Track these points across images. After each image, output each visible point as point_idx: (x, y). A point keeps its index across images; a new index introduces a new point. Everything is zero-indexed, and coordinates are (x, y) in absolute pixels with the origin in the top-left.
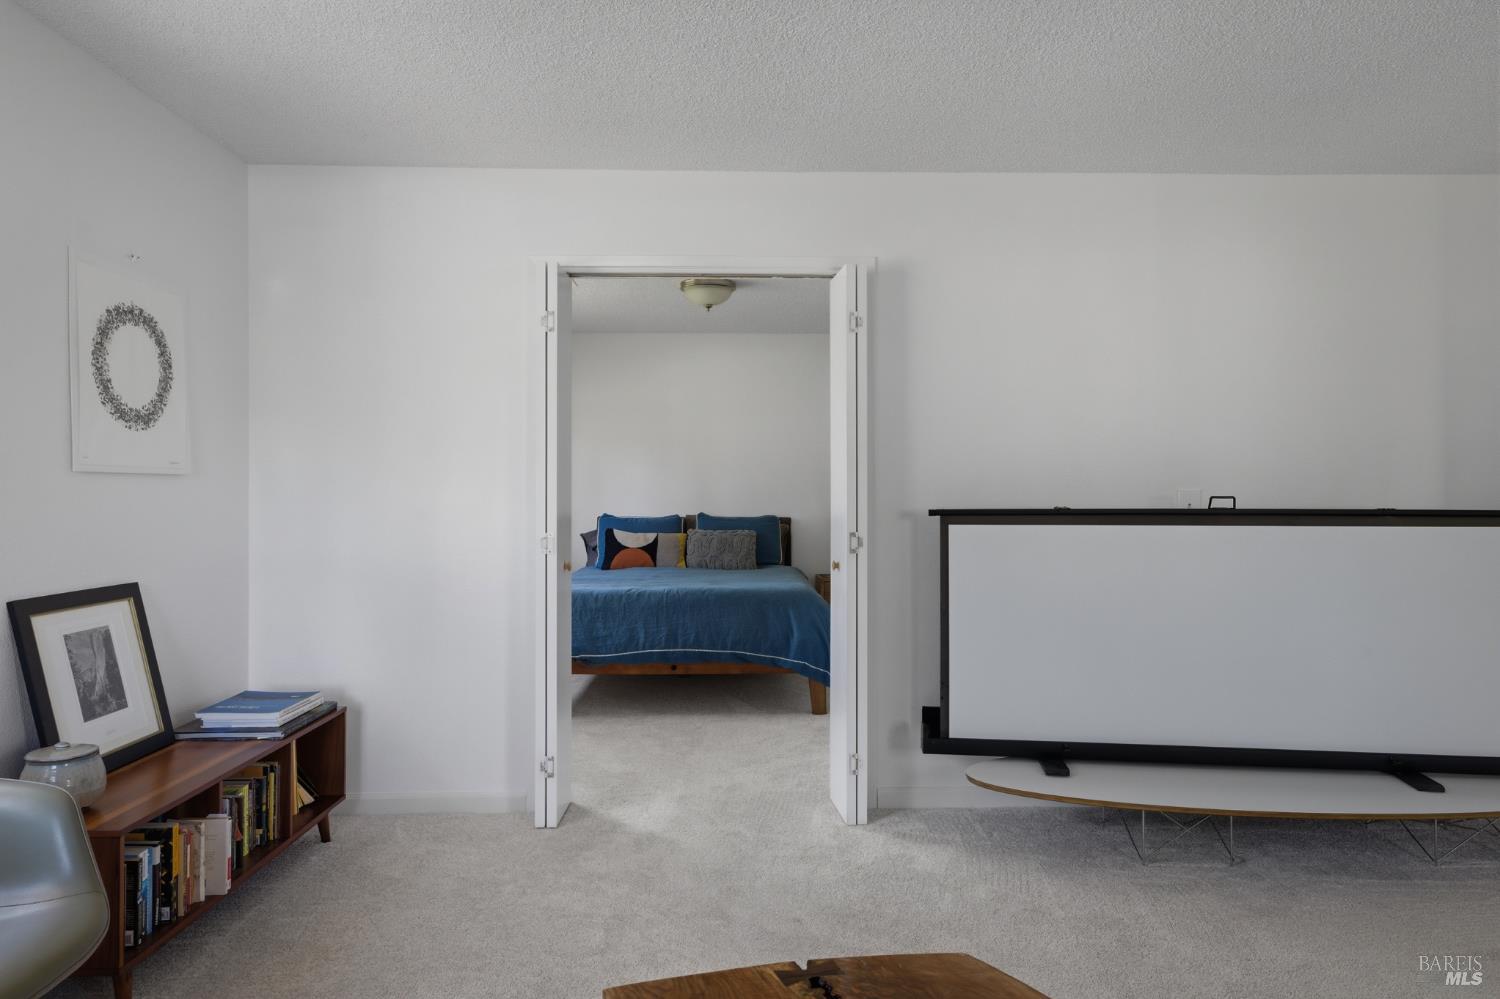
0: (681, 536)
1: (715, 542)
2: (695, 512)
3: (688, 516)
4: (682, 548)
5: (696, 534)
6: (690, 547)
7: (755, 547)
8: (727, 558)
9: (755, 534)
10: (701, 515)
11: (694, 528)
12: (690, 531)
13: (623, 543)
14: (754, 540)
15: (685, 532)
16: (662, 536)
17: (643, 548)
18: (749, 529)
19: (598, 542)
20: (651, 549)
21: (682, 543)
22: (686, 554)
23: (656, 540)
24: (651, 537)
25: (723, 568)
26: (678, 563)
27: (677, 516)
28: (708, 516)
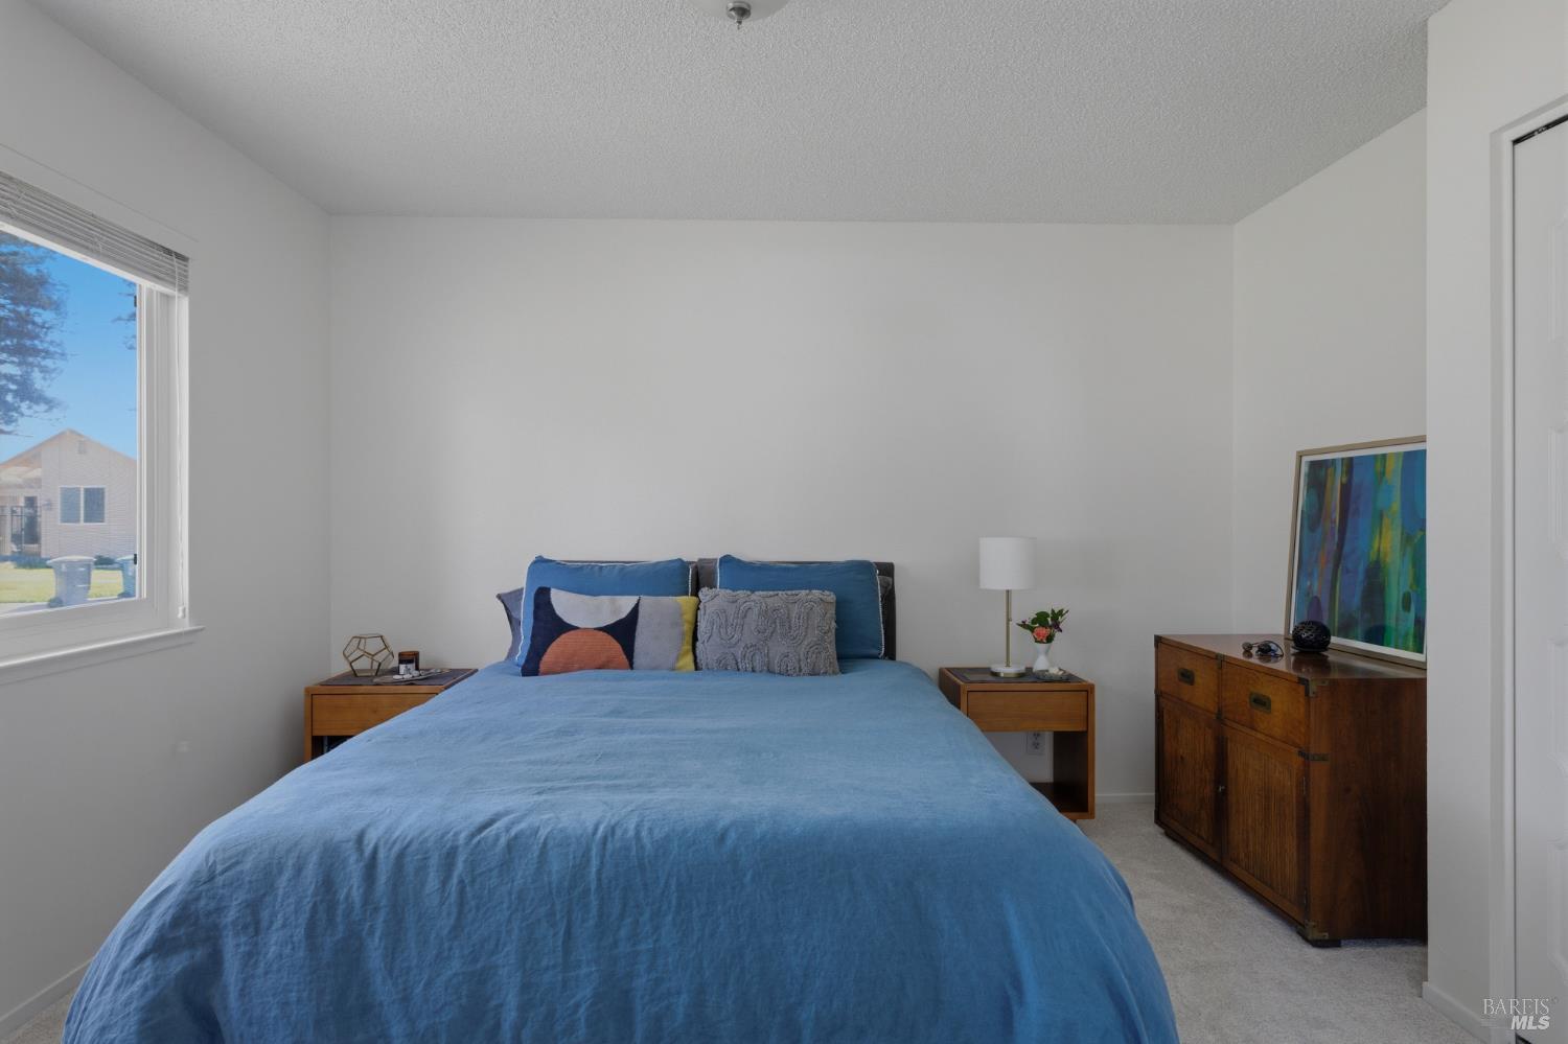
0: (686, 601)
1: (753, 615)
2: (715, 553)
3: (700, 560)
4: (687, 628)
5: (714, 599)
6: (702, 626)
7: (834, 624)
8: (778, 649)
9: (831, 597)
10: (727, 560)
11: (712, 586)
12: (704, 592)
13: (568, 619)
14: (832, 611)
15: (695, 593)
16: (649, 603)
17: (607, 629)
18: (822, 588)
19: (525, 612)
20: (624, 631)
21: (689, 617)
22: (695, 639)
23: (635, 612)
24: (625, 604)
25: (770, 671)
26: (678, 659)
27: (680, 560)
28: (739, 561)
